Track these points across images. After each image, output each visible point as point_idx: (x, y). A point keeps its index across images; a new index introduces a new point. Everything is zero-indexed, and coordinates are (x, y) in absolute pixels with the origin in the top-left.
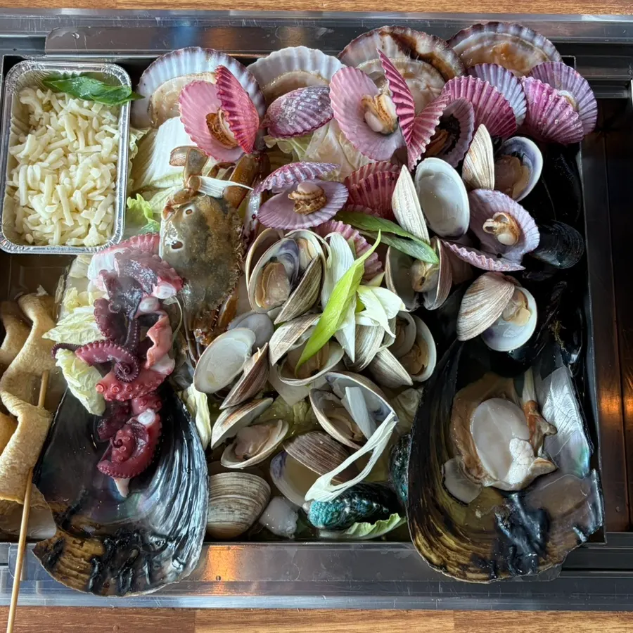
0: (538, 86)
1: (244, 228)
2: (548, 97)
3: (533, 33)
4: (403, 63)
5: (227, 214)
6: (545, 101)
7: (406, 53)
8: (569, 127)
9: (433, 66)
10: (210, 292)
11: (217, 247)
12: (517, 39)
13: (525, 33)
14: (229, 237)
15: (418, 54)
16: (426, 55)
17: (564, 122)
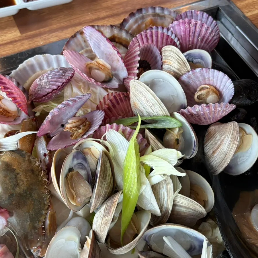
0: (181, 24)
1: (41, 161)
2: (190, 26)
3: (162, 10)
5: (25, 157)
6: (188, 30)
8: (208, 39)
10: (32, 215)
11: (26, 180)
12: (155, 15)
14: (33, 171)
17: (204, 37)
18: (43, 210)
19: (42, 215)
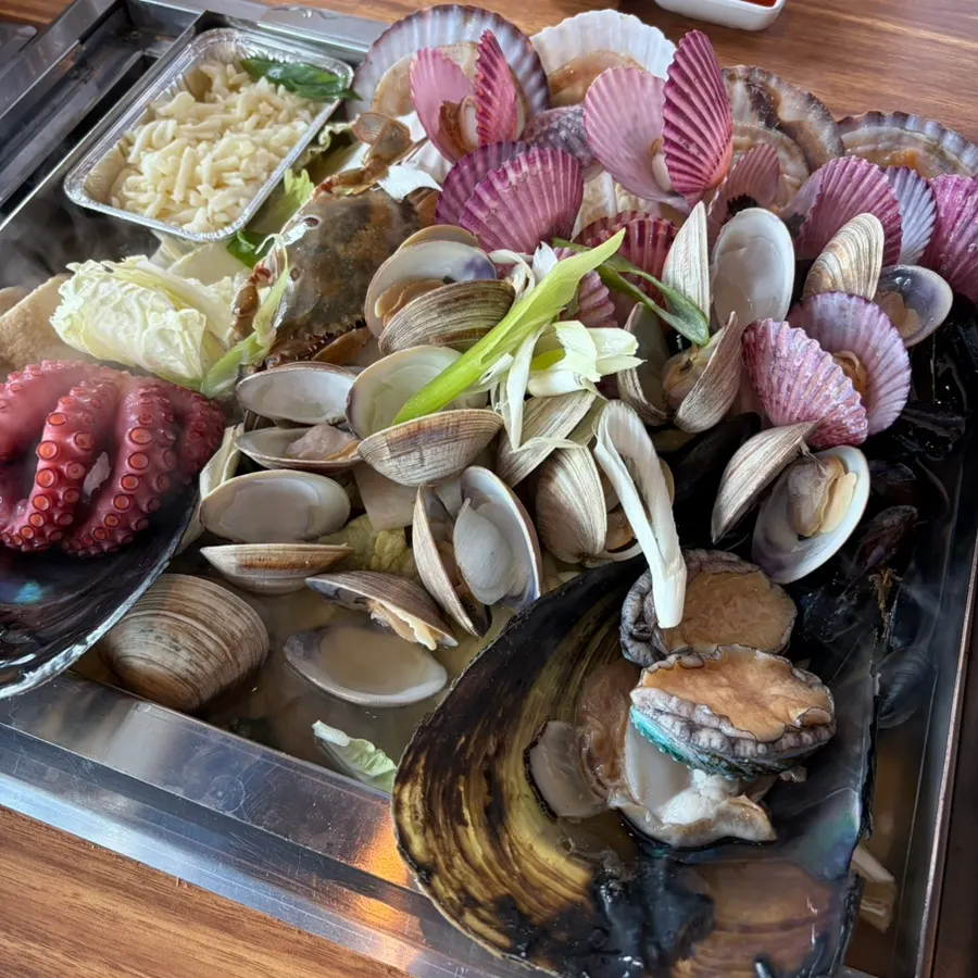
3: (962, 143)
4: (751, 129)
7: (761, 117)
9: (797, 143)
12: (935, 149)
13: (950, 142)
15: (779, 120)
16: (791, 123)
18: (349, 315)
19: (339, 321)
